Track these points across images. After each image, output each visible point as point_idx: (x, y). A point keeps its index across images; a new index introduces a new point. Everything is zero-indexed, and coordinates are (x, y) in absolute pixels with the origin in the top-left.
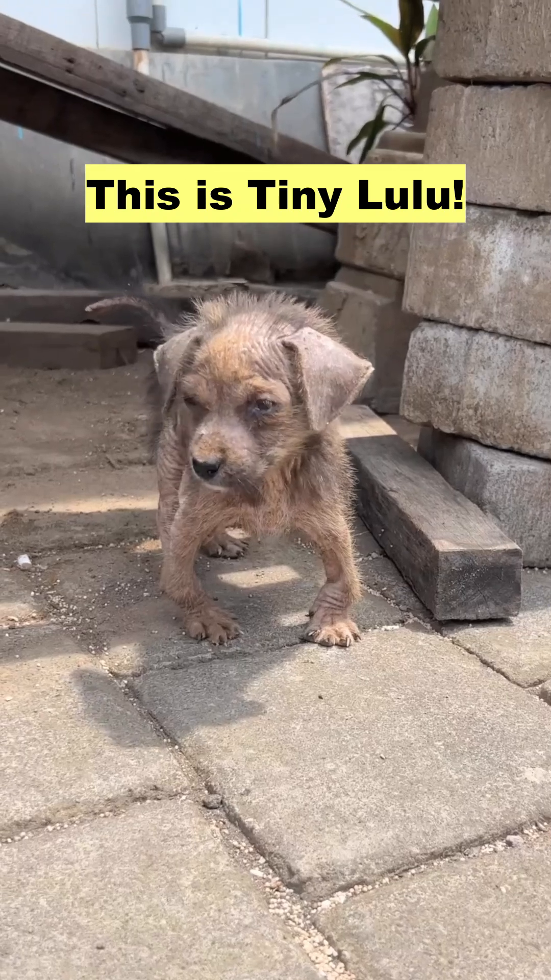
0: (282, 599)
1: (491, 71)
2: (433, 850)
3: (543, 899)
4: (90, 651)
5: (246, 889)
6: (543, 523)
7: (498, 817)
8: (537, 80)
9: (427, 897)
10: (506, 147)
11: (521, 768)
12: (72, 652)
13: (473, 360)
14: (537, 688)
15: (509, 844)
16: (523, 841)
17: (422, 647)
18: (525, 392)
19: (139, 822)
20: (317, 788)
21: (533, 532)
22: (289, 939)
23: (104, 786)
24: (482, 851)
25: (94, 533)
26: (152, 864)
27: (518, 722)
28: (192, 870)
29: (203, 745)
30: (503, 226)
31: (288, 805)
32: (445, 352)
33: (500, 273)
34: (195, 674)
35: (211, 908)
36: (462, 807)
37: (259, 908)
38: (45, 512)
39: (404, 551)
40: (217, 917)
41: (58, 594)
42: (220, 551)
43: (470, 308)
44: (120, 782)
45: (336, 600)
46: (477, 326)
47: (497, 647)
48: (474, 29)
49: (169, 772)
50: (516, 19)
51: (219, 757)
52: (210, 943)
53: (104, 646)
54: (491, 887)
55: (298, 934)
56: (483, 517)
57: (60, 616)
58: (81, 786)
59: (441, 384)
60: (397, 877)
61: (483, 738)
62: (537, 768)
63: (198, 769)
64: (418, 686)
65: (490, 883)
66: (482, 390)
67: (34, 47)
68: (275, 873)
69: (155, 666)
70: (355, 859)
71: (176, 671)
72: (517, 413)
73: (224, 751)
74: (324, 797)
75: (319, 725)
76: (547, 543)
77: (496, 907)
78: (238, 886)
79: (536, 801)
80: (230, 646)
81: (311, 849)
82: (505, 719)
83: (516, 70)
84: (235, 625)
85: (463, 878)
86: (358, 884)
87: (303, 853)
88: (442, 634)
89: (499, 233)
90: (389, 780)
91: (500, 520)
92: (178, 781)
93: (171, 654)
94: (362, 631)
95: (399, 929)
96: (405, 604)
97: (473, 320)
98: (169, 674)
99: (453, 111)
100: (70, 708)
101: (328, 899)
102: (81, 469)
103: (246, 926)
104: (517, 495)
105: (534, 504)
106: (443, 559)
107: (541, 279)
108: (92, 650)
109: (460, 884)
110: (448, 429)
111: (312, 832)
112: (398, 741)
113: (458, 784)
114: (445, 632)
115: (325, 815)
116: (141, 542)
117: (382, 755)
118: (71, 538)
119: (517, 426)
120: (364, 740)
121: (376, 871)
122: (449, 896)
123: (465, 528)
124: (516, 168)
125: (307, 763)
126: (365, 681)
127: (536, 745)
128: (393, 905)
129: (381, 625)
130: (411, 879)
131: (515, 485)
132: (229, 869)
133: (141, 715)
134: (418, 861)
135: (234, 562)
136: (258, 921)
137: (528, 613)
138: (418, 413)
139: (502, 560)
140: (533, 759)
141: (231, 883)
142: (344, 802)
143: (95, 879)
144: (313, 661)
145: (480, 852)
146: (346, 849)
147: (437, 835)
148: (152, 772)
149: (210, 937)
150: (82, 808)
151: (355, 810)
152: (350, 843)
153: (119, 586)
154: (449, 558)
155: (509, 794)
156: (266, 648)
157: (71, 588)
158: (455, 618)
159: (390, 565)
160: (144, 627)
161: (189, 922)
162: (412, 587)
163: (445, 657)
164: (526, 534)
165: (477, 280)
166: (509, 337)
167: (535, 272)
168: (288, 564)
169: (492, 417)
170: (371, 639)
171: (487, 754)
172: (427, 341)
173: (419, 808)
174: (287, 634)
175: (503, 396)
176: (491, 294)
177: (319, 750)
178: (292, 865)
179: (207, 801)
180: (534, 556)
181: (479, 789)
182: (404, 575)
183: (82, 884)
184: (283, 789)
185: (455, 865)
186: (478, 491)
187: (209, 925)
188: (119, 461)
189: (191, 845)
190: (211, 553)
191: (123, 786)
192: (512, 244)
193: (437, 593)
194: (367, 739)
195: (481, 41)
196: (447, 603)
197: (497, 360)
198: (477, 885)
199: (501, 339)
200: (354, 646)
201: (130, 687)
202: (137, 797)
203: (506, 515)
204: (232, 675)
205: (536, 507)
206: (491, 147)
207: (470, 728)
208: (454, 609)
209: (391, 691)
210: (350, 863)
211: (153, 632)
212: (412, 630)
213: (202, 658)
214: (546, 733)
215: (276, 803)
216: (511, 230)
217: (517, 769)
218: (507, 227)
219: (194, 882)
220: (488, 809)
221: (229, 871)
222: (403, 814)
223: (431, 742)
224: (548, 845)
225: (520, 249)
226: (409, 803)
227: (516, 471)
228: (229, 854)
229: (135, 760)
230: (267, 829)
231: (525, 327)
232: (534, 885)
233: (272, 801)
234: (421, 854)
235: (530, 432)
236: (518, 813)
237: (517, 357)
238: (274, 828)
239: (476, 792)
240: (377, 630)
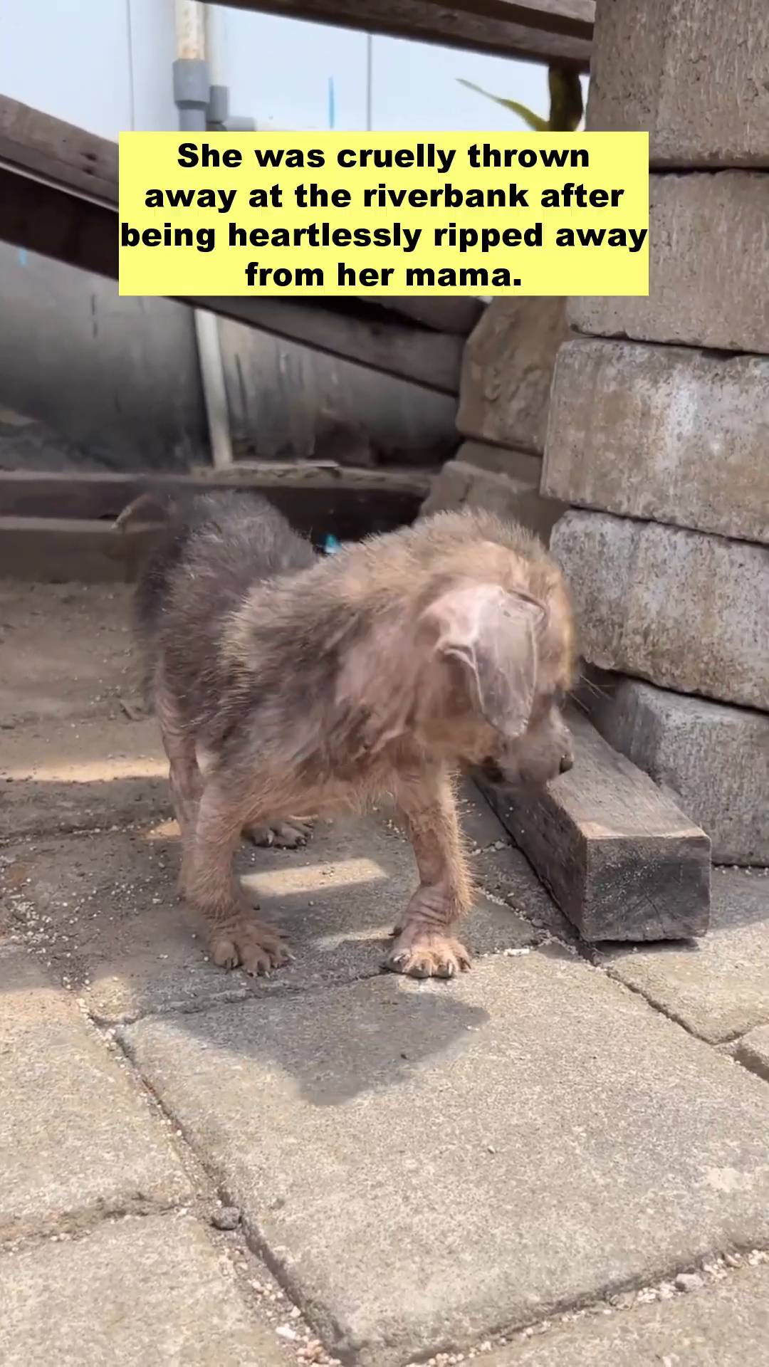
0: (358, 908)
1: (663, 152)
2: (561, 1298)
4: (63, 985)
5: (264, 1360)
6: (744, 800)
7: (664, 1246)
8: (731, 164)
10: (687, 259)
11: (702, 1169)
12: (37, 986)
13: (640, 564)
14: (732, 1044)
15: (681, 1287)
16: (702, 1284)
17: (561, 982)
18: (716, 611)
19: (108, 1251)
20: (387, 1199)
21: (730, 814)
23: (60, 1193)
24: (639, 1299)
25: (88, 811)
26: (123, 1317)
27: (700, 1096)
28: (184, 1328)
29: (219, 1130)
30: (682, 372)
31: (340, 1224)
32: (601, 553)
33: (679, 439)
34: (218, 1020)
36: (610, 1229)
38: (22, 781)
39: (539, 838)
41: (26, 900)
42: (271, 838)
43: (636, 489)
44: (85, 1187)
45: (435, 910)
46: (647, 515)
47: (673, 982)
48: (638, 95)
49: (163, 1171)
50: (698, 79)
51: (240, 1149)
53: (85, 977)
54: (648, 1357)
56: (655, 790)
57: (25, 932)
58: (26, 1192)
59: (596, 598)
60: (503, 1340)
61: (646, 1122)
62: (727, 1169)
63: (209, 1166)
64: (552, 1040)
65: (647, 1350)
66: (654, 607)
67: (39, 136)
68: (315, 1332)
69: (159, 1008)
70: (439, 1311)
71: (188, 1016)
72: (705, 640)
73: (249, 1139)
74: (398, 1213)
75: (397, 1100)
76: (750, 829)
78: (253, 1354)
79: (723, 1221)
80: (276, 978)
81: (370, 1295)
82: (681, 1091)
83: (700, 150)
84: (283, 946)
85: (605, 1341)
86: (442, 1352)
87: (358, 1302)
88: (592, 963)
89: (677, 381)
90: (499, 1186)
91: (681, 795)
92: (175, 1187)
93: (185, 989)
94: (474, 957)
96: (540, 917)
97: (641, 507)
98: (179, 1020)
100: (23, 1072)
102: (82, 721)
104: (706, 759)
105: (730, 772)
106: (592, 850)
107: (738, 447)
108: (67, 983)
109: (601, 1352)
110: (606, 665)
111: (373, 1268)
112: (517, 1126)
113: (605, 1194)
114: (597, 959)
115: (394, 1238)
116: (158, 823)
117: (491, 1148)
118: (55, 818)
119: (705, 659)
120: (466, 1123)
121: (471, 1330)
123: (626, 806)
124: (701, 288)
125: (376, 1160)
126: (474, 1032)
127: (726, 1134)
129: (503, 948)
130: (526, 1343)
131: (703, 743)
132: (242, 1326)
133: (130, 1082)
134: (538, 1314)
135: (291, 854)
137: (721, 933)
139: (681, 853)
140: (721, 1153)
141: (242, 1351)
142: (427, 1220)
143: (30, 1341)
144: (396, 1001)
145: (634, 1300)
146: (425, 1296)
147: (568, 1274)
148: (136, 1171)
150: (24, 1227)
151: (444, 1234)
152: (432, 1286)
153: (118, 887)
154: (602, 849)
155: (681, 1208)
156: (329, 980)
157: (45, 890)
158: (613, 938)
159: (521, 860)
160: (148, 948)
162: (550, 892)
163: (594, 997)
164: (719, 816)
165: (646, 450)
166: (692, 531)
167: (729, 436)
168: (370, 857)
169: (668, 647)
170: (486, 968)
171: (651, 1147)
172: (575, 538)
173: (543, 1231)
174: (362, 960)
175: (683, 615)
176: (666, 469)
177: (395, 1138)
178: (339, 1320)
179: (217, 1218)
180: (731, 849)
181: (636, 1200)
182: (539, 873)
183: (10, 1349)
184: (335, 1199)
185: (595, 1321)
186: (648, 753)
188: (138, 710)
189: (186, 1288)
190: (258, 840)
191: (90, 1193)
192: (696, 396)
193: (585, 901)
194: (469, 1121)
195: (649, 111)
196: (599, 915)
197: (675, 563)
198: (627, 1354)
199: (681, 534)
200: (460, 977)
201: (120, 1041)
202: (112, 1210)
203: (689, 787)
204: (273, 1021)
205: (733, 775)
206: (664, 260)
207: (627, 1106)
208: (610, 925)
209: (511, 1047)
210: (430, 1318)
211: (161, 956)
212: (548, 957)
213: (231, 995)
214: (742, 1114)
215: (322, 1222)
216: (694, 377)
217: (696, 1169)
218: (688, 374)
219: (185, 1348)
220: (649, 1233)
221: (241, 1331)
222: (517, 1240)
223: (566, 1126)
224: (739, 1290)
225: (707, 404)
226: (528, 1224)
227: (703, 724)
228: (246, 1301)
229: (112, 1154)
230: (306, 1263)
231: (715, 516)
232: (715, 1354)
233: (316, 1218)
234: (543, 1305)
235: (724, 668)
236: (694, 1239)
237: (704, 559)
238: (316, 1261)
239: (631, 1205)
240: (496, 955)
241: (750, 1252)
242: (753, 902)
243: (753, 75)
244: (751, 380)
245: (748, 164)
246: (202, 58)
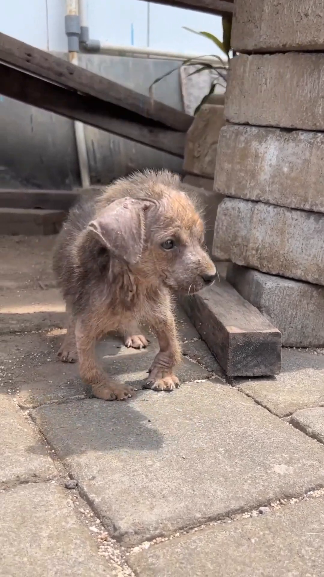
0: (134, 363)
1: (263, 45)
2: (210, 515)
3: (278, 547)
4: (8, 393)
5: (83, 539)
6: (298, 319)
7: (254, 495)
8: (291, 49)
9: (202, 545)
10: (273, 90)
11: (272, 465)
13: (255, 220)
14: (289, 417)
15: (261, 512)
16: (269, 511)
17: (218, 393)
18: (286, 239)
19: (20, 496)
20: (139, 476)
21: (291, 325)
22: (107, 571)
24: (243, 517)
25: (22, 325)
26: (25, 522)
27: (273, 437)
28: (50, 526)
29: (70, 449)
30: (272, 138)
31: (118, 486)
32: (239, 216)
33: (270, 167)
34: (72, 407)
35: (58, 551)
36: (232, 488)
37: (90, 551)
39: (211, 335)
40: (61, 557)
43: (253, 188)
44: (12, 471)
45: (165, 362)
46: (257, 199)
47: (265, 393)
48: (253, 21)
49: (45, 465)
50: (278, 13)
52: (54, 573)
53: (17, 390)
54: (245, 539)
55: (115, 569)
56: (260, 315)
59: (236, 235)
60: (185, 532)
61: (250, 447)
62: (283, 465)
63: (65, 464)
64: (212, 415)
65: (244, 536)
66: (260, 238)
67: (7, 46)
68: (106, 529)
69: (48, 402)
70: (158, 520)
71: (60, 405)
72: (281, 252)
73: (82, 453)
74: (143, 482)
75: (146, 438)
76: (300, 332)
77: (247, 552)
78: (78, 537)
79: (280, 485)
81: (129, 514)
82: (265, 435)
83: (278, 43)
85: (228, 533)
86: (159, 537)
87: (124, 516)
88: (232, 385)
89: (269, 142)
90: (186, 471)
91: (271, 317)
92: (50, 472)
93: (59, 395)
94: (182, 383)
95: (182, 565)
96: (211, 368)
97: (255, 196)
98: (55, 407)
99: (242, 70)
101: (138, 546)
102: (22, 290)
103: (80, 563)
104: (282, 302)
105: (292, 307)
106: (231, 338)
107: (295, 169)
108: (9, 392)
109: (225, 537)
110: (241, 263)
111: (131, 503)
112: (195, 448)
113: (231, 474)
114: (234, 384)
115: (141, 491)
116: (52, 330)
117: (184, 457)
118: (8, 328)
119: (282, 260)
120: (174, 447)
121: (171, 528)
122: (217, 544)
123: (247, 320)
124: (279, 102)
125: (135, 461)
126: (180, 412)
127: (283, 452)
128: (179, 550)
129: (195, 379)
130: (194, 534)
131: (280, 295)
132: (75, 526)
133: (34, 431)
134: (200, 522)
136: (88, 559)
137: (286, 374)
138: (222, 253)
139: (269, 339)
140: (280, 459)
141: (74, 535)
142: (155, 485)
144: (148, 399)
145: (241, 517)
146: (152, 514)
147: (213, 506)
148: (34, 465)
149: (55, 569)
151: (162, 490)
152: (155, 510)
153: (33, 355)
154: (235, 337)
155: (262, 480)
157: (2, 356)
158: (240, 375)
159: (204, 345)
160: (44, 379)
161: (43, 560)
162: (215, 357)
163: (231, 398)
164: (287, 326)
165: (257, 171)
166: (276, 206)
167: (291, 165)
169: (266, 255)
170: (186, 387)
171: (251, 456)
172: (228, 210)
173: (204, 489)
174: (134, 384)
175: (273, 241)
176: (265, 179)
178: (116, 524)
179: (67, 484)
180: (292, 340)
181: (244, 477)
182: (211, 350)
184: (116, 476)
185: (224, 525)
186: (258, 300)
187: (56, 561)
188: (46, 286)
189: (52, 511)
191: (14, 474)
192: (277, 148)
193: (228, 359)
195: (257, 27)
196: (234, 366)
197: (269, 220)
198: (236, 537)
199: (271, 207)
200: (176, 391)
201: (30, 415)
202: (23, 481)
203: (275, 314)
204: (95, 407)
205: (293, 309)
206: (264, 91)
207: (242, 441)
208: (239, 369)
209: (195, 418)
210: (154, 522)
211: (50, 382)
212: (213, 383)
213: (79, 397)
214: (290, 444)
215: (111, 485)
216: (277, 140)
217: (269, 465)
218: (274, 139)
219: (50, 534)
220: (248, 490)
221: (75, 528)
222: (192, 493)
223: (216, 448)
224: (285, 513)
225: (282, 151)
226: (197, 486)
227: (280, 287)
228: (77, 517)
229: (24, 458)
230: (103, 501)
231: (286, 199)
232: (273, 538)
233: (108, 483)
234: (202, 518)
235: (289, 263)
236: (267, 493)
237: (281, 217)
238: (107, 500)
239: (241, 479)
240: (191, 382)
241: (291, 499)
242: (300, 362)
243: (300, 11)
244: (300, 141)
245: (299, 49)
246: (77, 14)
